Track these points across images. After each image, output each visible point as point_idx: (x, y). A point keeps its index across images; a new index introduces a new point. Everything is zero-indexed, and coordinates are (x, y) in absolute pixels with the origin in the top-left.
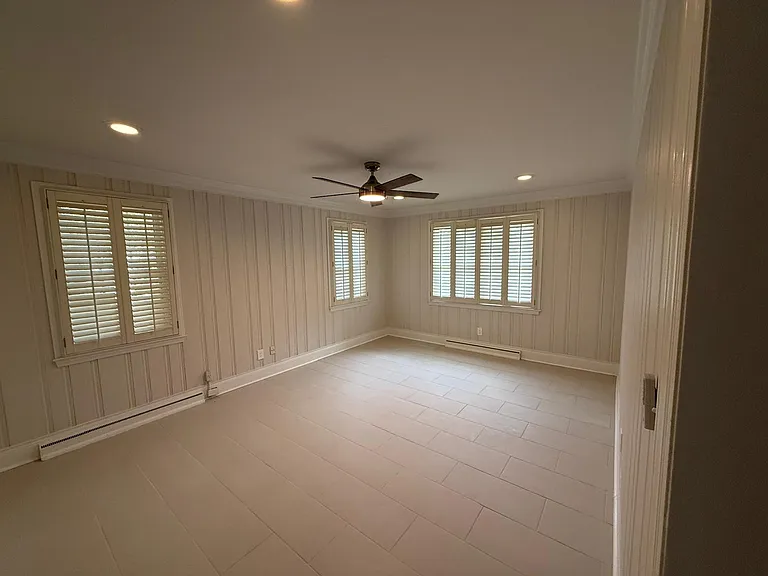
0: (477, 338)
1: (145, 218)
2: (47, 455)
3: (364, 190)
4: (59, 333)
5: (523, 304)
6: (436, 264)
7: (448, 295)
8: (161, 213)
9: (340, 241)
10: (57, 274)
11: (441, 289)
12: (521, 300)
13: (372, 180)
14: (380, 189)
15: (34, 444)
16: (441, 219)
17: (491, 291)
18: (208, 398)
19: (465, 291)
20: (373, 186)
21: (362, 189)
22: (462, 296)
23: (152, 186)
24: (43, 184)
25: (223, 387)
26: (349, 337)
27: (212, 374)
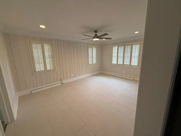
0: (123, 74)
1: (48, 46)
2: (33, 92)
3: (94, 38)
4: (34, 69)
5: (135, 66)
6: (113, 56)
7: (116, 63)
8: (51, 45)
9: (90, 50)
10: (33, 57)
11: (114, 62)
12: (135, 65)
13: (96, 35)
14: (98, 37)
15: (31, 90)
16: (115, 44)
17: (127, 62)
18: (62, 84)
19: (120, 62)
20: (96, 36)
21: (93, 37)
22: (119, 63)
23: (49, 39)
24: (29, 39)
25: (65, 82)
26: (92, 73)
27: (62, 79)
